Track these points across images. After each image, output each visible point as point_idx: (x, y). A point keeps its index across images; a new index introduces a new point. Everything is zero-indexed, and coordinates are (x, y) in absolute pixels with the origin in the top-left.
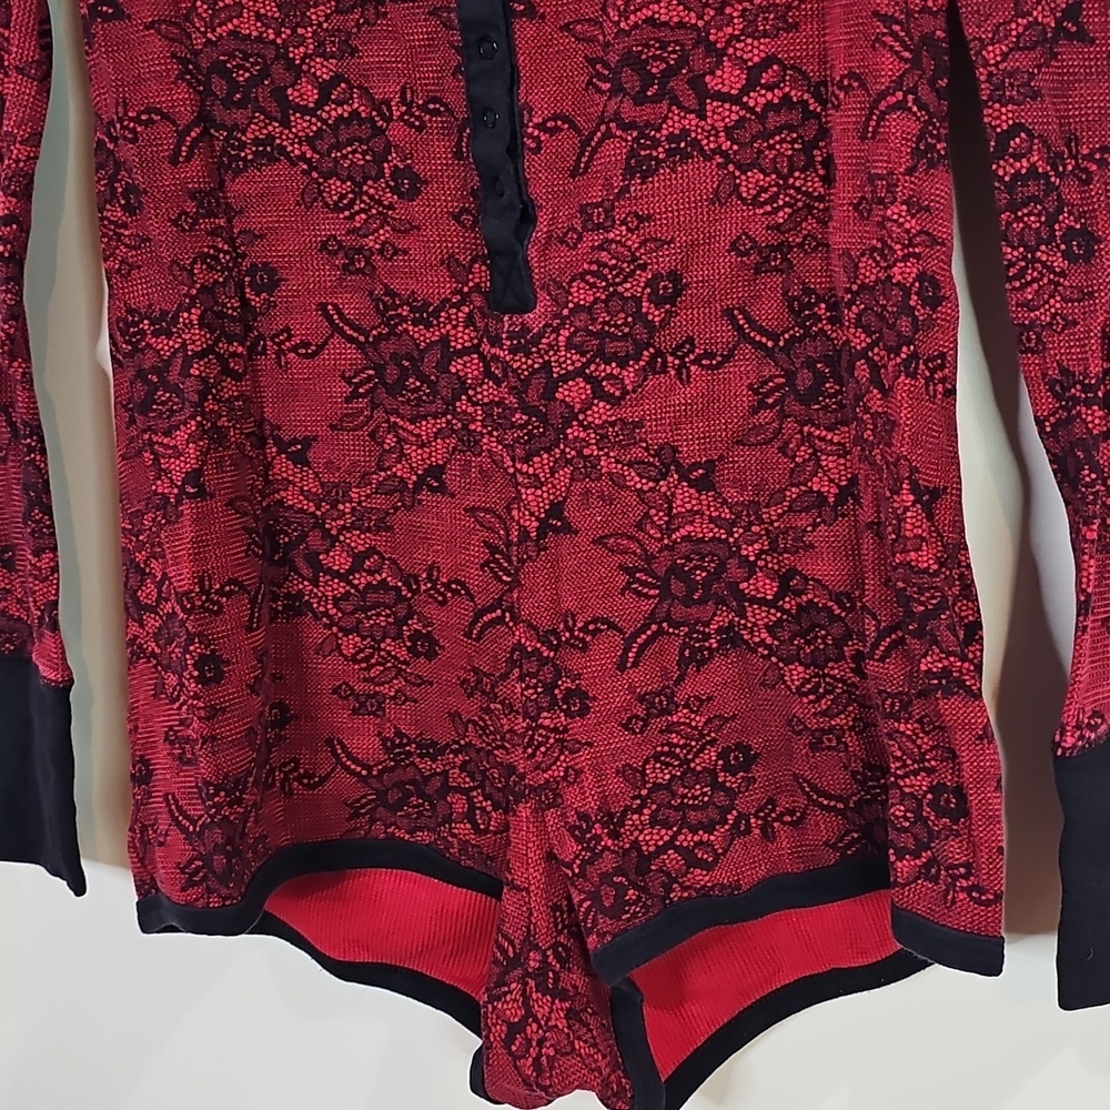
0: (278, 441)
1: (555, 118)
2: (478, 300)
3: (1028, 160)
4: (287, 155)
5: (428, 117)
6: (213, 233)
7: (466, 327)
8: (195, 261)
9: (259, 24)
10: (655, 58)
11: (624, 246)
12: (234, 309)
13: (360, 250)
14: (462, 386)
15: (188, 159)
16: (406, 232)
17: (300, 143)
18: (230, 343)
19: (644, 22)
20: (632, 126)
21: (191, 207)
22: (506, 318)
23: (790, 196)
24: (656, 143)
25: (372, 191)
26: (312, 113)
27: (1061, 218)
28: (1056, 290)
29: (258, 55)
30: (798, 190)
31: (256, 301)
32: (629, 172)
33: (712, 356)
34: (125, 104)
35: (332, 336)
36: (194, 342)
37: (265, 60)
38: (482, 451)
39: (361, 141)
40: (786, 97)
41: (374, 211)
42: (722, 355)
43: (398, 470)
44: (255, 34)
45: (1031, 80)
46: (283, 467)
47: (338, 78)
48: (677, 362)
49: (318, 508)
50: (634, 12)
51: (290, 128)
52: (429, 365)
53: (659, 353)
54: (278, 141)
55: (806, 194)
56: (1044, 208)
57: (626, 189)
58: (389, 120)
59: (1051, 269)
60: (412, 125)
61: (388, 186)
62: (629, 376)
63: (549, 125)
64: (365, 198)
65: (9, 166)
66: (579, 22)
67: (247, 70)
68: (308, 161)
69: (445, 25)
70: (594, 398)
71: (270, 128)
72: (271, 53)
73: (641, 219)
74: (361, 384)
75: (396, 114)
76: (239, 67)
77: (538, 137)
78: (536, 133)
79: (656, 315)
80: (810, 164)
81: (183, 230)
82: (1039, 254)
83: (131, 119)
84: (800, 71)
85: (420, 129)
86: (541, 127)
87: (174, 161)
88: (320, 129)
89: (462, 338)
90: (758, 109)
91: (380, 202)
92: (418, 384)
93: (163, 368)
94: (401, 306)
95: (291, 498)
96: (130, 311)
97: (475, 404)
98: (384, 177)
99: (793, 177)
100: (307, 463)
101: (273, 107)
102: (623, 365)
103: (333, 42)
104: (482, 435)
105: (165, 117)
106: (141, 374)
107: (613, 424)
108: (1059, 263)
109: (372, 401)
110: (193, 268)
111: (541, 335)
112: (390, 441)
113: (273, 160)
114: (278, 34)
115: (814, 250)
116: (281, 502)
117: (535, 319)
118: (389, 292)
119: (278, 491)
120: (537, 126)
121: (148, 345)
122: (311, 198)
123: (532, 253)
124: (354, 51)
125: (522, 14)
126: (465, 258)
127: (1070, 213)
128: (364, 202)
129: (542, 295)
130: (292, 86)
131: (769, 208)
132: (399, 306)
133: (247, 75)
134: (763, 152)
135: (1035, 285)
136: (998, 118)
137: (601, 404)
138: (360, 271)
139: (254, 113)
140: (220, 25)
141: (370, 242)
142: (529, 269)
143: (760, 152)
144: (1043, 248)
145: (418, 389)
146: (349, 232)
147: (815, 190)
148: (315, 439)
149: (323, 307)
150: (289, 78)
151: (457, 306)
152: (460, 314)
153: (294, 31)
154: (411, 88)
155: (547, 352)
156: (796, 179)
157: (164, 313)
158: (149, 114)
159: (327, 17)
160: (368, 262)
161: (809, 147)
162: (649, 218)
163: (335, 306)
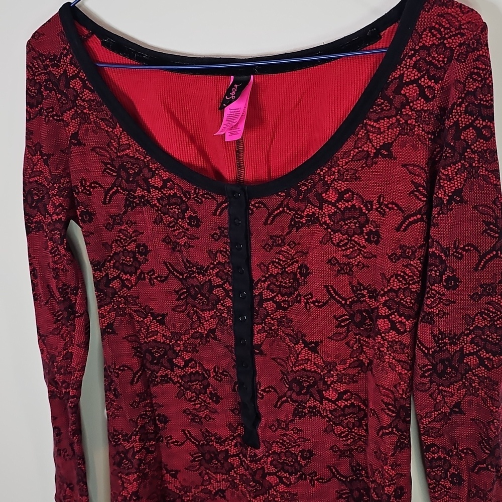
0: (166, 469)
1: (269, 387)
2: (239, 440)
3: (438, 455)
4: (172, 381)
5: (223, 377)
6: (145, 406)
7: (234, 447)
8: (138, 418)
9: (164, 338)
10: (305, 381)
11: (292, 437)
12: (152, 430)
13: (197, 416)
14: (232, 467)
15: (137, 383)
16: (214, 413)
17: (177, 377)
18: (150, 442)
19: (301, 370)
20: (296, 401)
21: (137, 399)
22: (249, 449)
23: (353, 435)
24: (305, 408)
25: (202, 398)
26: (182, 369)
27: (450, 470)
28: (447, 494)
29: (163, 348)
30: (356, 434)
31: (161, 425)
32: (294, 415)
33: (323, 479)
34: (115, 364)
35: (186, 441)
36: (137, 447)
37: (165, 349)
38: (239, 490)
39: (199, 381)
40: (353, 404)
41: (203, 404)
42: (326, 479)
43: (209, 487)
44: (162, 341)
45: (439, 431)
46: (168, 477)
47: (191, 360)
48: (310, 478)
49: (180, 492)
50: (298, 366)
51: (174, 372)
52: (221, 457)
53: (303, 474)
54: (169, 376)
55: (359, 435)
56: (443, 468)
57: (293, 420)
58: (209, 376)
59: (445, 487)
60: (217, 380)
61: (208, 397)
62: (293, 479)
63: (267, 390)
64: (200, 399)
65: (73, 379)
66: (279, 358)
67: (159, 353)
68: (180, 383)
69: (230, 351)
70: (280, 483)
71: (167, 372)
72: (168, 347)
73: (298, 430)
74: (197, 457)
75: (212, 375)
76: (156, 352)
77: (263, 394)
78: (262, 393)
79: (303, 463)
80: (360, 425)
81: (134, 408)
82: (441, 482)
83: (117, 369)
84: (358, 395)
85: (220, 381)
86: (264, 391)
87: (132, 383)
88: (184, 374)
89: (233, 451)
90: (342, 407)
91: (205, 401)
92: (217, 462)
93: (126, 452)
94: (212, 436)
95: (170, 487)
96: (115, 430)
97: (237, 474)
98: (207, 393)
99: (354, 429)
100: (176, 478)
101: (167, 365)
102: (290, 474)
103: (190, 348)
104: (239, 485)
105: (129, 368)
106: (118, 453)
107: (286, 493)
108: (448, 485)
109: (200, 463)
110: (137, 421)
111: (261, 458)
112: (206, 477)
113: (167, 382)
114: (171, 342)
115: (361, 452)
116: (167, 487)
117: (259, 452)
118: (207, 431)
119: (166, 484)
120: (262, 390)
121: (121, 443)
122: (181, 395)
123: (259, 431)
124: (197, 351)
125: (258, 353)
126: (235, 425)
127: (454, 468)
128: (199, 401)
129: (262, 444)
130: (175, 358)
131: (345, 439)
132: (211, 436)
133: (159, 354)
134: (343, 421)
135: (439, 493)
136: (427, 440)
137: (282, 485)
138: (197, 422)
139: (161, 367)
140: (150, 337)
141: (201, 414)
142: (258, 435)
143: (342, 421)
144: (443, 480)
145: (217, 464)
146: (194, 409)
147: (362, 433)
148: (180, 471)
149: (184, 431)
150: (174, 355)
151: (232, 440)
152: (233, 443)
153: (176, 342)
154: (218, 367)
155: (263, 464)
156: (355, 430)
157: (127, 435)
158: (123, 367)
159: (188, 339)
160: (200, 420)
161: (360, 420)
162: (301, 431)
163: (188, 431)
